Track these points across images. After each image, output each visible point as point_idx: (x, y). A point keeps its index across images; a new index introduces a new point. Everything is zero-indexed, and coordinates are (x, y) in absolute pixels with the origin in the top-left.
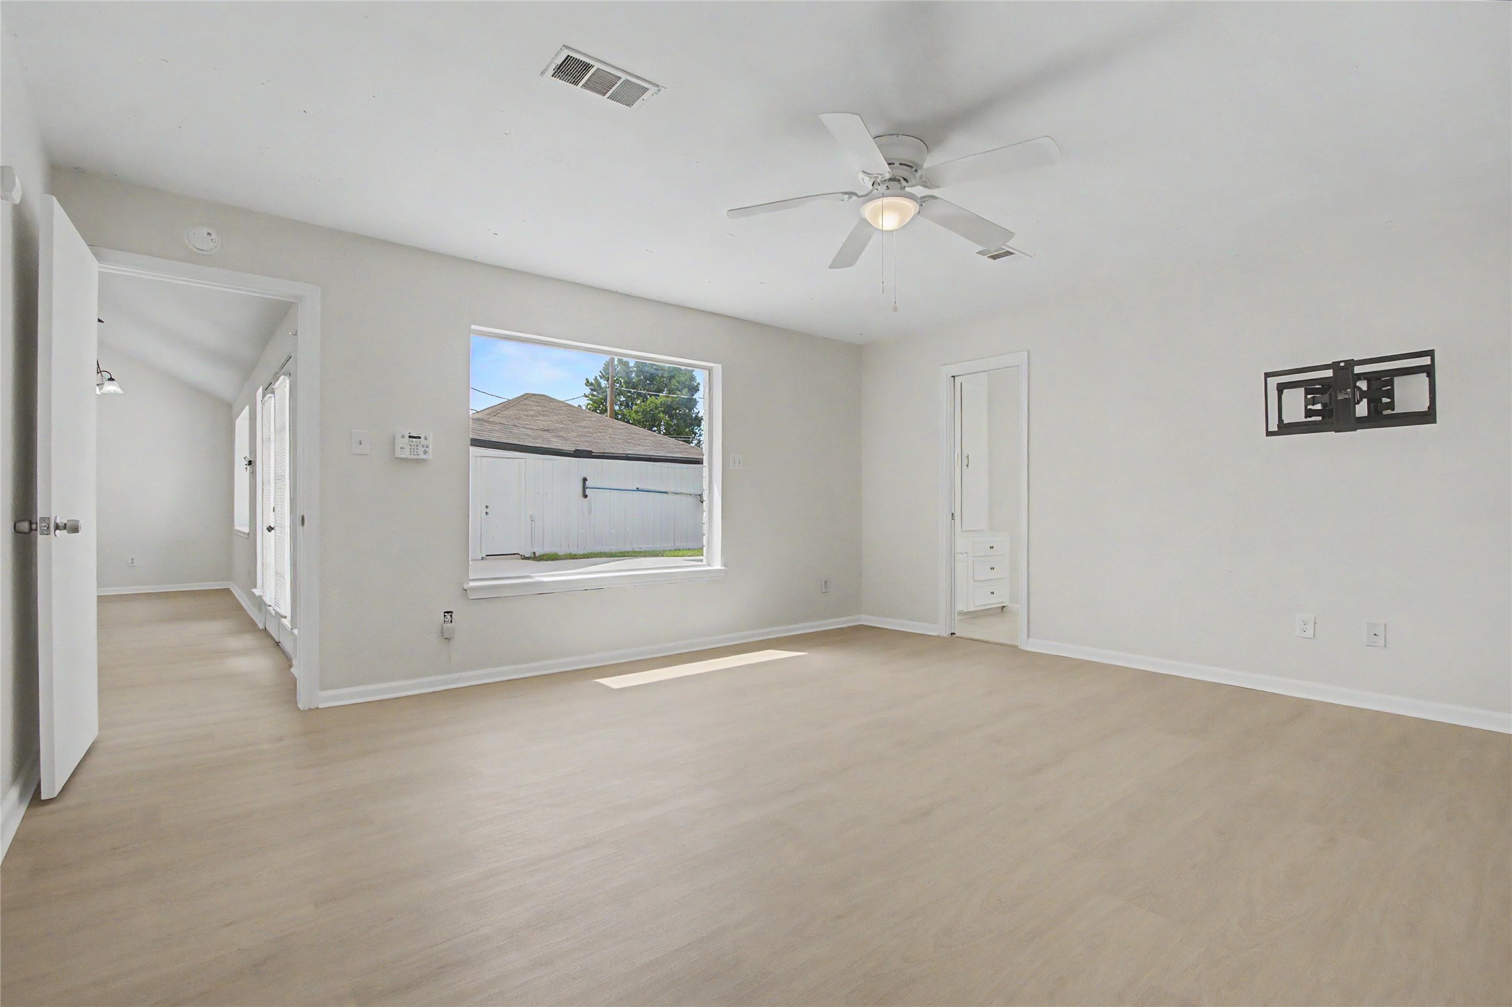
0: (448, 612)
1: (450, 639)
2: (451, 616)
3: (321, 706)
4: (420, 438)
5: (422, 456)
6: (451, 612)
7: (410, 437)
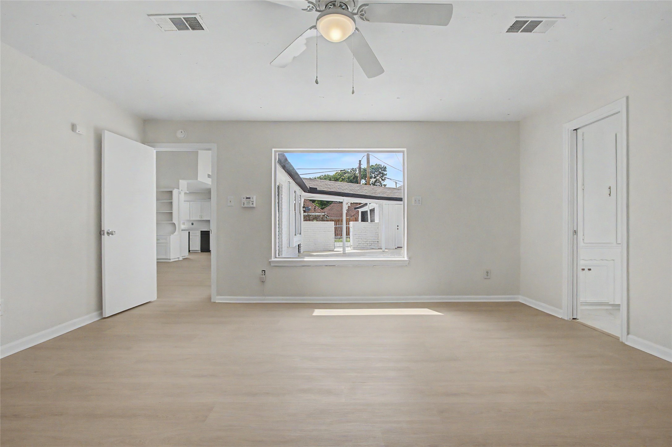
0: (263, 271)
1: (264, 282)
2: (265, 272)
3: (217, 301)
4: (250, 198)
5: (252, 206)
6: (265, 271)
7: (246, 198)
